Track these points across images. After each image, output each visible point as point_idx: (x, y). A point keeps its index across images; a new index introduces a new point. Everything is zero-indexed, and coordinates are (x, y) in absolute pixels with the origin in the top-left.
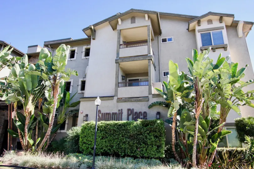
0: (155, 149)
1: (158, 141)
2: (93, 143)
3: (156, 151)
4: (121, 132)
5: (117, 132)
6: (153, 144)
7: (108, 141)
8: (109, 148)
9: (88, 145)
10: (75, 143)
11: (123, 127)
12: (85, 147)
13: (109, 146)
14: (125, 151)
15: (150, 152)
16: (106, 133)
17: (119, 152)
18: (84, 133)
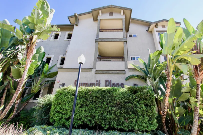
0: (146, 120)
1: (150, 111)
2: (68, 112)
3: (148, 123)
4: (106, 99)
5: (101, 99)
6: (144, 115)
7: (89, 110)
8: (89, 118)
9: (62, 114)
10: (45, 112)
11: (108, 93)
12: (58, 118)
13: (90, 116)
14: (109, 123)
15: (141, 124)
16: (87, 100)
17: (101, 123)
18: (58, 99)
